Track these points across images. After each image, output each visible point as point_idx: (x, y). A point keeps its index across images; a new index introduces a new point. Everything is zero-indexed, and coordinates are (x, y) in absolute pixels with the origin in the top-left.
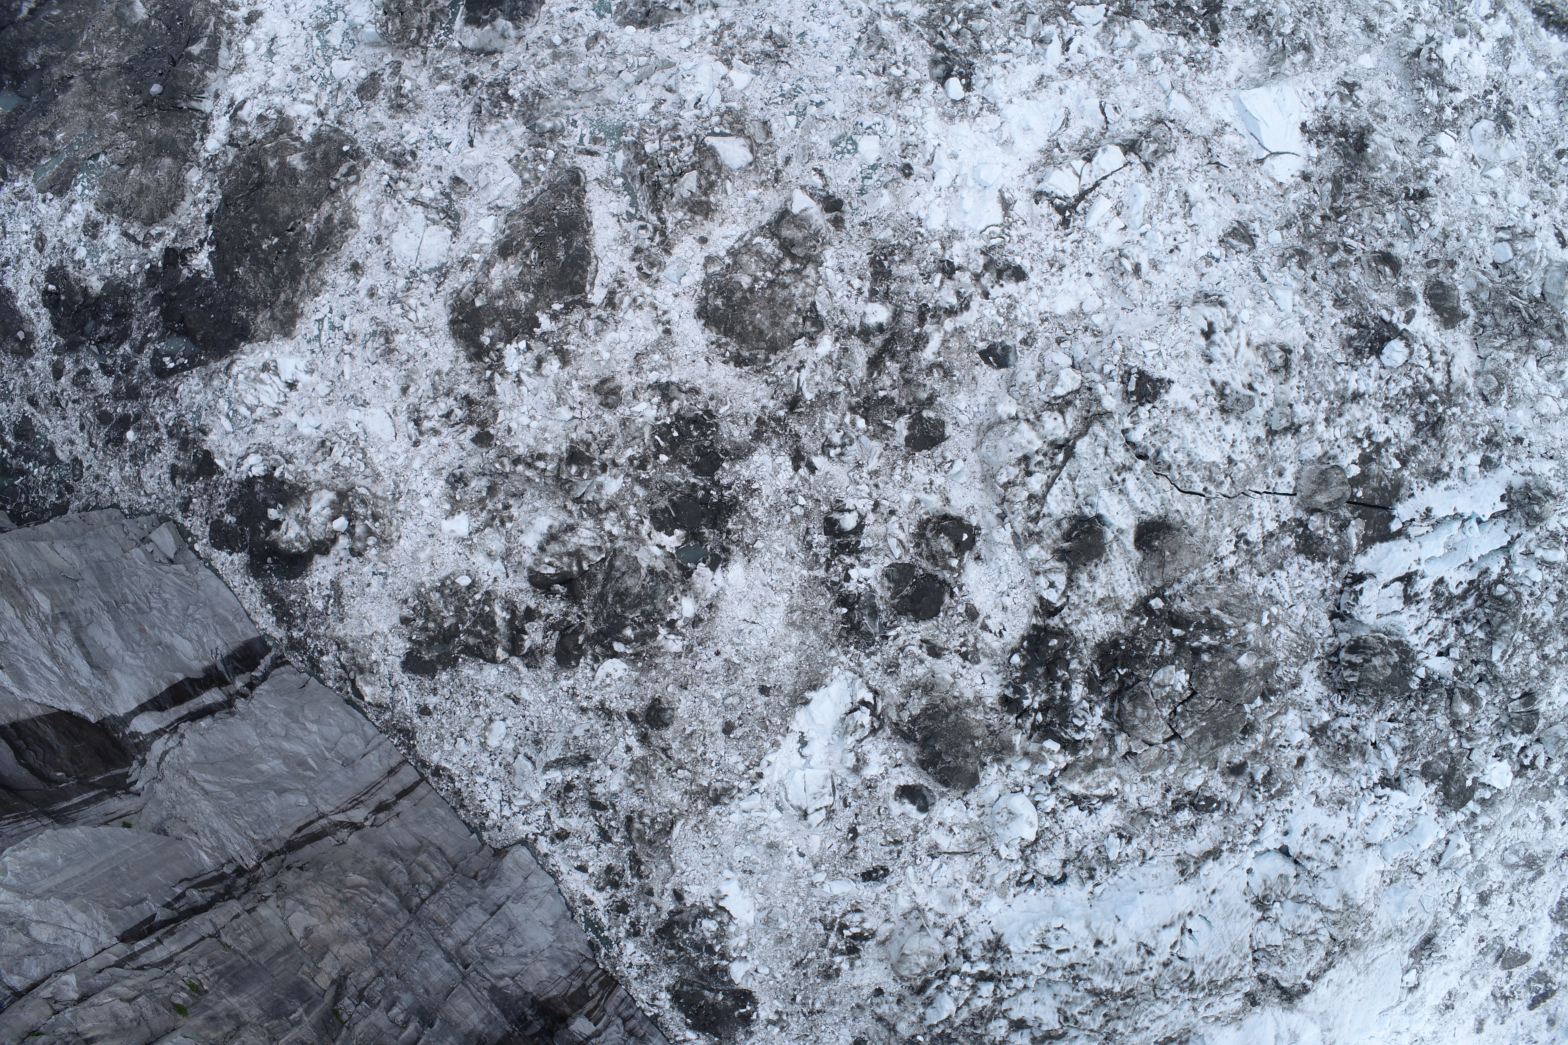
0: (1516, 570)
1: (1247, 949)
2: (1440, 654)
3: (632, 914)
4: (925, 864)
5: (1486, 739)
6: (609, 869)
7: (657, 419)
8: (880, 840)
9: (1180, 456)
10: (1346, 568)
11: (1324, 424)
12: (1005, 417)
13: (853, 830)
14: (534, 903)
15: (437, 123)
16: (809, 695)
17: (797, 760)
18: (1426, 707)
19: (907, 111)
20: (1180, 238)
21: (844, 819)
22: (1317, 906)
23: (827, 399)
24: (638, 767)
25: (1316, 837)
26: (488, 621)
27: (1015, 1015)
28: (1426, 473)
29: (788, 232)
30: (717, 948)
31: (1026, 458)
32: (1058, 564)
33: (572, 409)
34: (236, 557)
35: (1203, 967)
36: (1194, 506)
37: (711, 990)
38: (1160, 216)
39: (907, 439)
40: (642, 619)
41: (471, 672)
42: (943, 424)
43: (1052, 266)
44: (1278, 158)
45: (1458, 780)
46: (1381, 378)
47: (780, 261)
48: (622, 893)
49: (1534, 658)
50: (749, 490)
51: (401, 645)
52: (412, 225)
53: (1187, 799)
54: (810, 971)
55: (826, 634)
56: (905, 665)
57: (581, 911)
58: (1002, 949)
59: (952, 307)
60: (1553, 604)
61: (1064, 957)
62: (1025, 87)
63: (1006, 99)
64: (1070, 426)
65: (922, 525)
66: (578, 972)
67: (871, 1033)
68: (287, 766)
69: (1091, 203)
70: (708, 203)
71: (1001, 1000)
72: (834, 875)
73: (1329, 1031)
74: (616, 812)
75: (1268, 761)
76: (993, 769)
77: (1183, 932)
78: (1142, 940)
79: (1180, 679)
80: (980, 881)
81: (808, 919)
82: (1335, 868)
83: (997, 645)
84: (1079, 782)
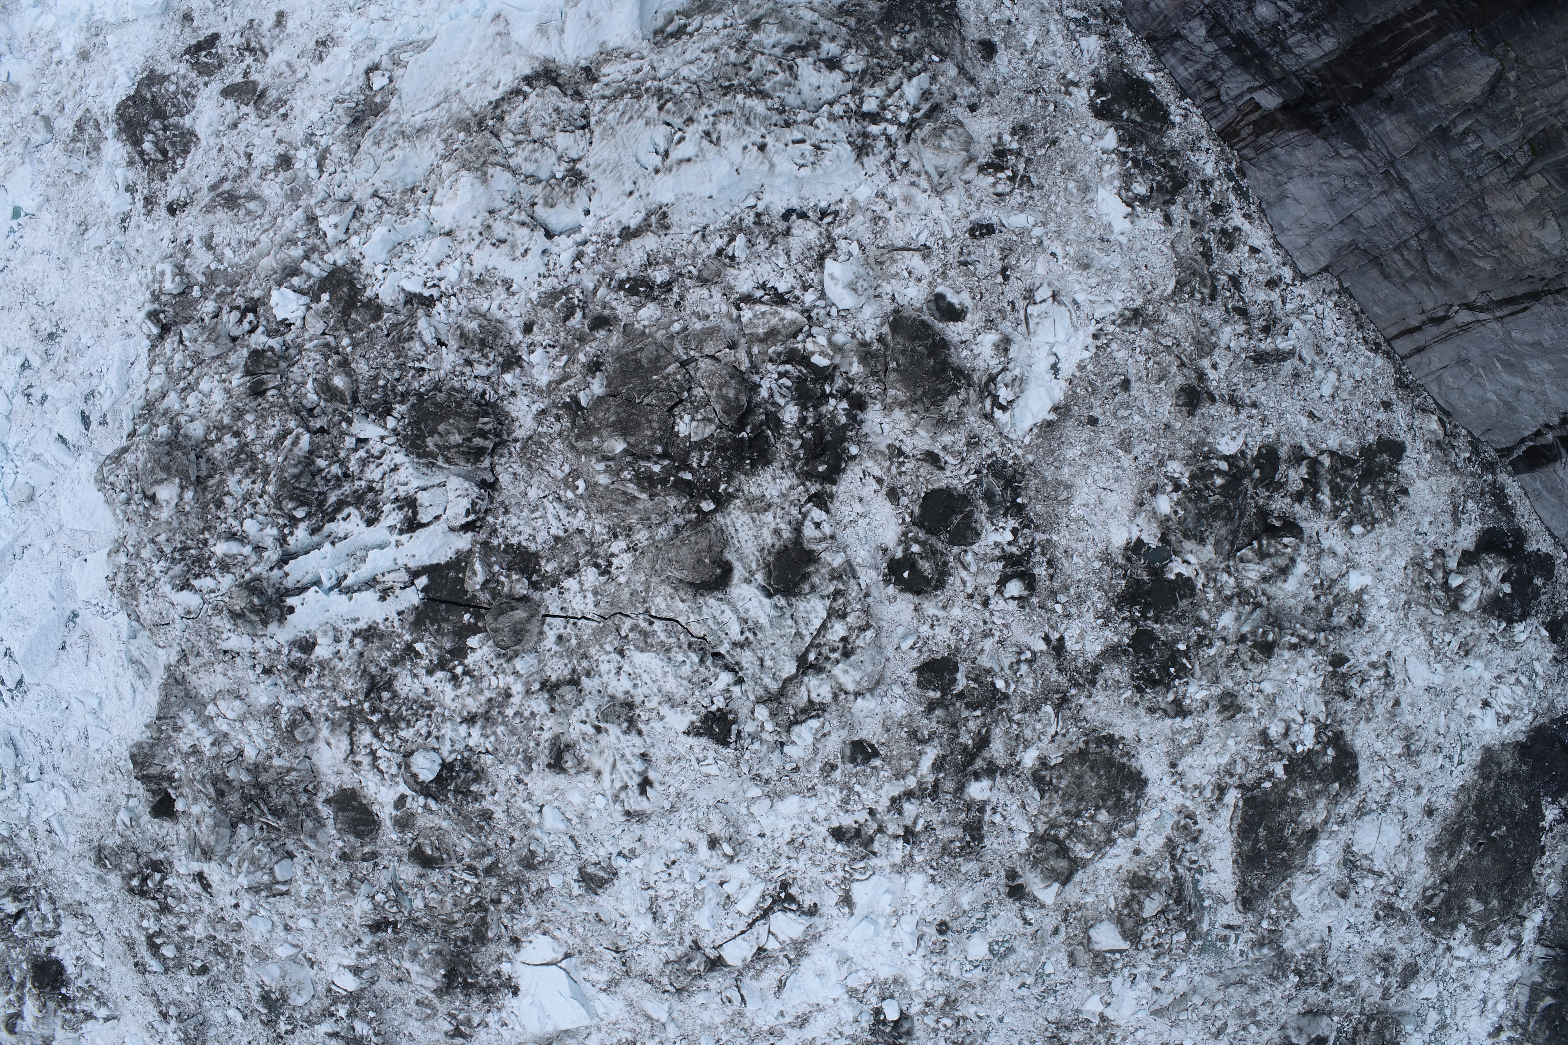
0: (275, 531)
1: (597, 131)
2: (365, 441)
3: (1208, 203)
4: (933, 239)
5: (308, 345)
6: (1230, 248)
7: (1187, 683)
8: (980, 267)
9: (680, 657)
10: (482, 536)
11: (514, 691)
12: (868, 696)
13: (1006, 278)
14: (1305, 221)
15: (1356, 947)
16: (1053, 417)
17: (1061, 351)
18: (381, 383)
19: (940, 985)
20: (665, 877)
21: (1014, 290)
22: (514, 173)
23: (1031, 706)
24: (1206, 349)
25: (513, 247)
26: (1337, 493)
27: (837, 75)
28: (381, 636)
29: (1062, 864)
30: (1130, 164)
31: (846, 654)
32: (814, 547)
33: (1260, 691)
34: (1534, 547)
35: (647, 114)
36: (663, 606)
37: (1133, 121)
38: (684, 897)
39: (956, 670)
40: (1206, 493)
41: (1349, 442)
42: (919, 684)
43: (803, 843)
44: (548, 960)
45: (338, 300)
46: (437, 738)
47: (1068, 836)
48: (1217, 224)
49: (250, 433)
50: (1106, 618)
51: (1405, 468)
52: (1384, 854)
53: (656, 293)
54: (1042, 135)
55: (1036, 477)
56: (961, 445)
57: (1253, 208)
58: (856, 147)
59: (908, 800)
60: (228, 493)
61: (799, 136)
62: (820, 1016)
63: (839, 1003)
64: (803, 688)
65: (940, 584)
66: (1260, 149)
67: (979, 67)
68: (1524, 366)
69: (757, 907)
70: (1132, 887)
71: (854, 92)
72: (1023, 233)
73: (499, 34)
74: (1225, 305)
75: (568, 332)
76: (870, 334)
77: (666, 154)
78: (716, 148)
79: (685, 427)
80: (876, 219)
81: (1047, 187)
82: (491, 212)
83: (869, 464)
84: (782, 319)
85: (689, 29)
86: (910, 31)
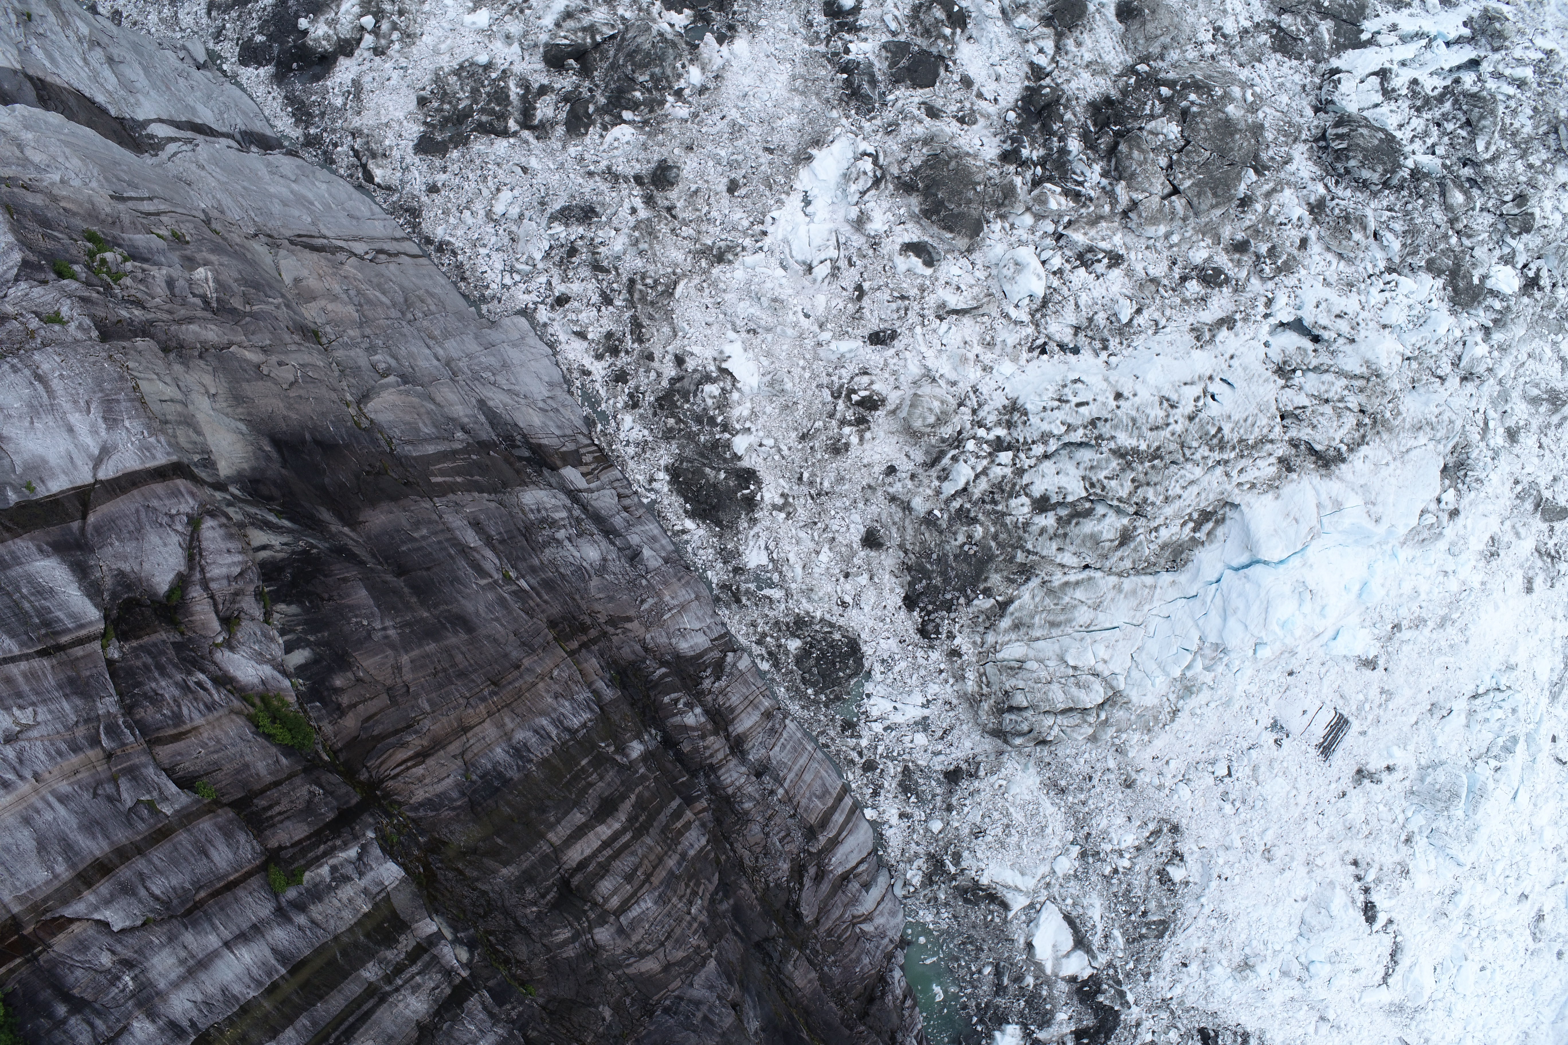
0: (1488, 86)
1: (1273, 409)
2: (1426, 150)
3: (632, 383)
4: (933, 326)
5: (1485, 236)
6: (609, 335)
8: (886, 297)
10: (1323, 67)
13: (859, 288)
14: (529, 357)
16: (812, 152)
17: (801, 218)
18: (1421, 201)
21: (850, 278)
22: (1341, 373)
24: (643, 226)
25: (1329, 311)
26: (501, 96)
27: (1037, 491)
30: (719, 419)
32: (1045, 30)
34: (262, 71)
35: (1231, 425)
37: (713, 468)
40: (650, 85)
41: (482, 147)
45: (1464, 277)
48: (622, 360)
49: (1520, 166)
51: (415, 129)
53: (1194, 271)
54: (817, 445)
55: (827, 99)
56: (905, 124)
57: (578, 383)
58: (1018, 410)
60: (1530, 118)
61: (1082, 410)
66: (572, 439)
67: (884, 517)
68: (293, 196)
71: (1020, 472)
72: (841, 334)
73: (1374, 504)
74: (618, 274)
75: (1270, 238)
76: (997, 226)
77: (1205, 392)
78: (1163, 393)
79: (1172, 130)
80: (990, 345)
81: (814, 385)
82: (1353, 341)
83: (992, 109)
84: (1085, 234)
85: (1191, 525)
86: (962, 546)
